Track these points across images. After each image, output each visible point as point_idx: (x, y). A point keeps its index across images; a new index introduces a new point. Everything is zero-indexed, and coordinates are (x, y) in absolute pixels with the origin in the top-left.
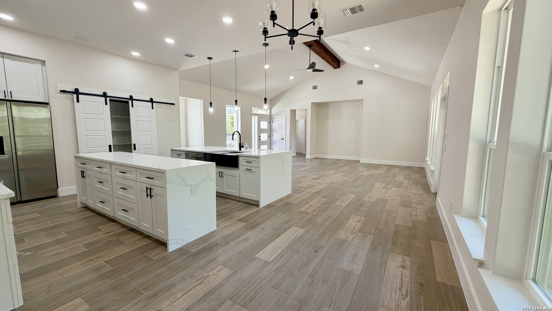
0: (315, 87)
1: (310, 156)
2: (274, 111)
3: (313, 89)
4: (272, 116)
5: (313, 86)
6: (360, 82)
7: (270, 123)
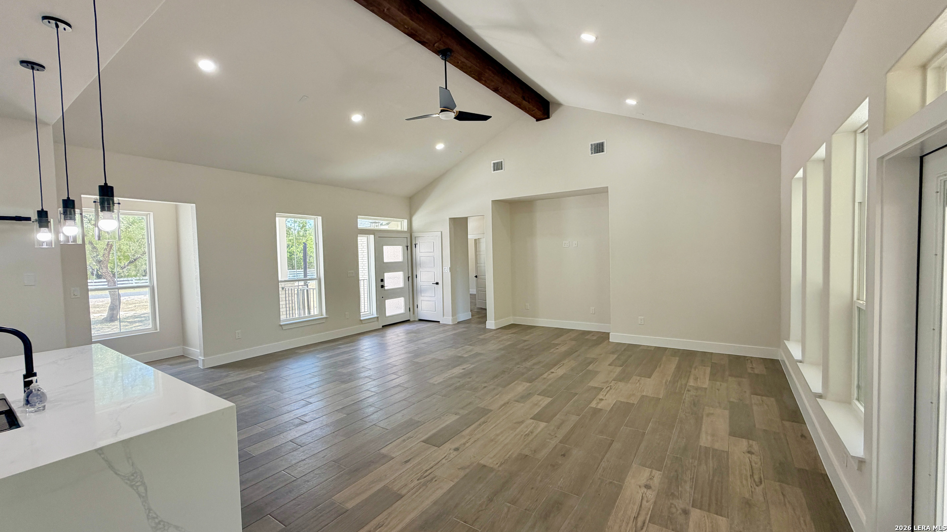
0: (498, 166)
1: (495, 323)
2: (419, 220)
3: (494, 170)
4: (413, 234)
5: (494, 164)
6: (599, 148)
7: (410, 247)
